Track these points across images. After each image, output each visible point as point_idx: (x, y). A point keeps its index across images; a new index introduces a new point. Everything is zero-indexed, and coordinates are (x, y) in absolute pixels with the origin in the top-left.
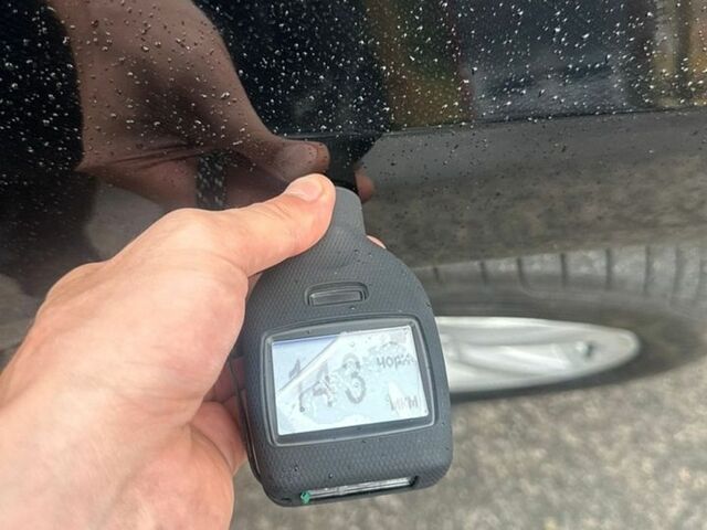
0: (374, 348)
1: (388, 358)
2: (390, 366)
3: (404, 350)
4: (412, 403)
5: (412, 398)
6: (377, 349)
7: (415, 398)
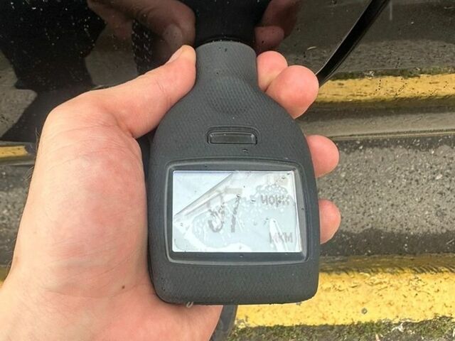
0: (260, 186)
1: (271, 196)
2: (272, 204)
3: (286, 191)
4: (288, 238)
5: (288, 234)
6: (263, 188)
7: (291, 234)
